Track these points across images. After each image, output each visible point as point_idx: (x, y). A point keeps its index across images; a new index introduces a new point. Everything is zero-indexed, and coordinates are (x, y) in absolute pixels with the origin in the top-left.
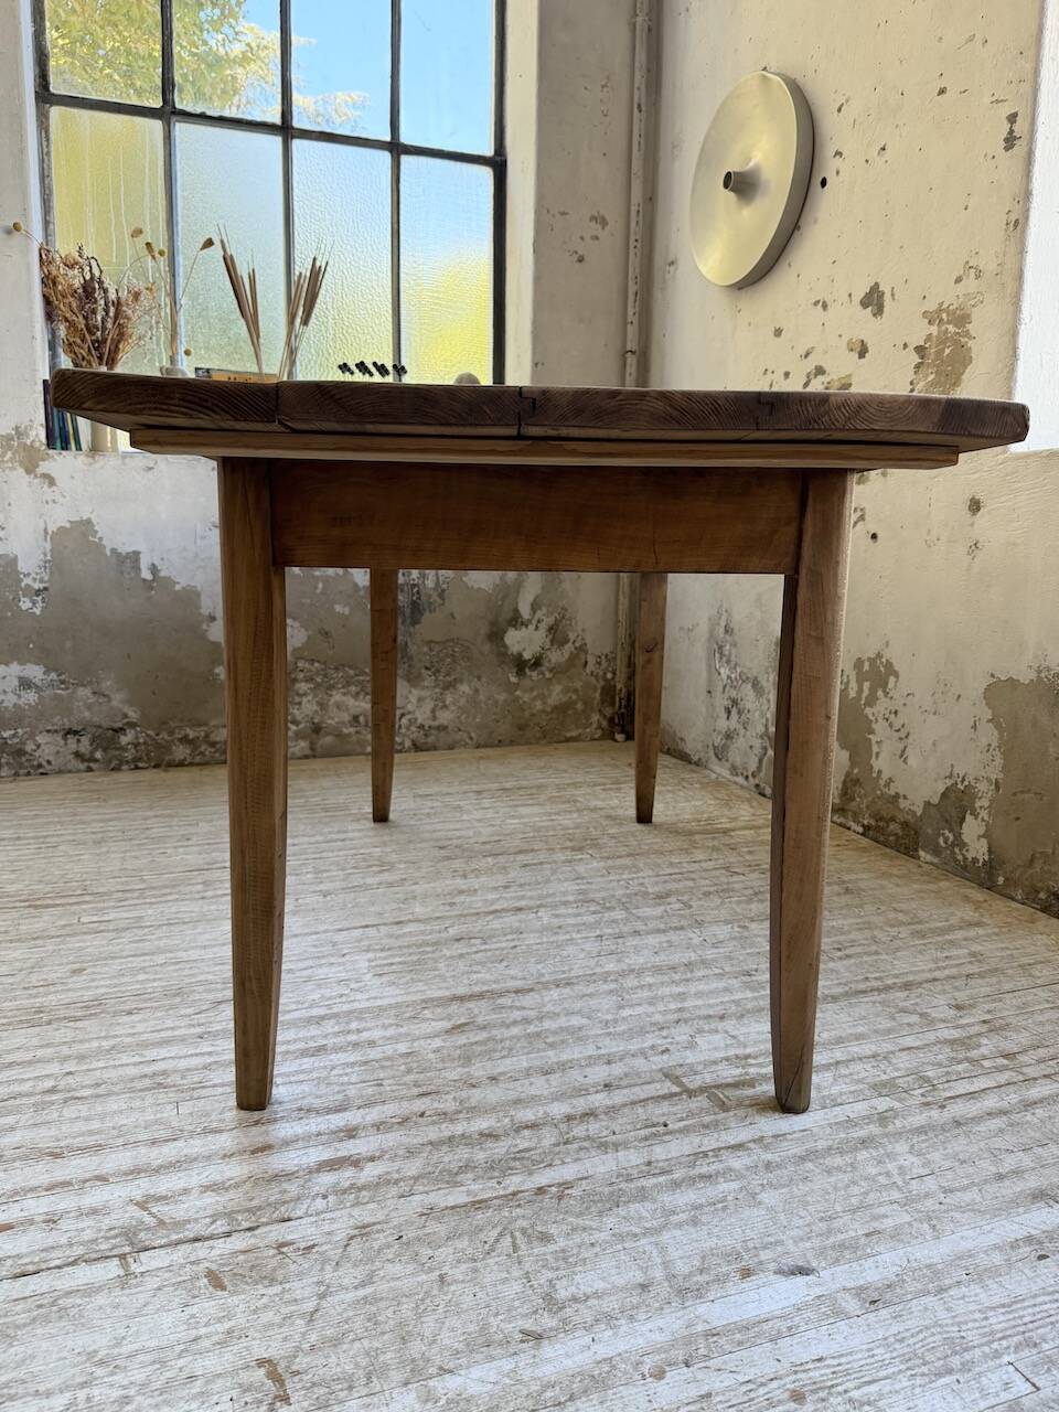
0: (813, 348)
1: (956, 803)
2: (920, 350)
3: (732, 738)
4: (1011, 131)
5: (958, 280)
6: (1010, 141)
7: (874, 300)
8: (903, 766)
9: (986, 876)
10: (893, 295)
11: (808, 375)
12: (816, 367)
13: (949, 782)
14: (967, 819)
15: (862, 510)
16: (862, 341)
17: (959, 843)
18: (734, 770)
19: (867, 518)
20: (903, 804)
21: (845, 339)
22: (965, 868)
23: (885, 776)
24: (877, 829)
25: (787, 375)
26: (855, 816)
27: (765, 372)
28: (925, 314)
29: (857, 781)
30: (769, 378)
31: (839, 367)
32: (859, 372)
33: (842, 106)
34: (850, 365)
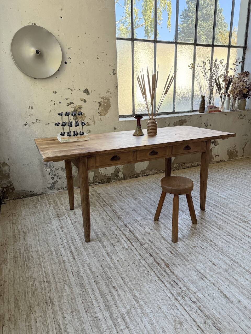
0: (69, 98)
1: (117, 171)
2: (99, 103)
3: (56, 183)
4: (114, 72)
5: (107, 93)
6: (114, 73)
7: (86, 91)
8: (106, 170)
9: (124, 178)
10: (92, 92)
11: (68, 104)
12: (71, 102)
13: (115, 169)
14: (119, 172)
15: (90, 130)
16: (84, 99)
17: (119, 176)
18: (58, 189)
19: (91, 132)
20: (107, 176)
21: (79, 98)
22: (120, 179)
23: (103, 173)
24: (101, 182)
25: (60, 103)
26: (96, 182)
27: (51, 101)
28: (100, 97)
29: (97, 176)
30: (53, 103)
31: (78, 103)
32: (84, 105)
33: (70, 48)
34: (81, 103)
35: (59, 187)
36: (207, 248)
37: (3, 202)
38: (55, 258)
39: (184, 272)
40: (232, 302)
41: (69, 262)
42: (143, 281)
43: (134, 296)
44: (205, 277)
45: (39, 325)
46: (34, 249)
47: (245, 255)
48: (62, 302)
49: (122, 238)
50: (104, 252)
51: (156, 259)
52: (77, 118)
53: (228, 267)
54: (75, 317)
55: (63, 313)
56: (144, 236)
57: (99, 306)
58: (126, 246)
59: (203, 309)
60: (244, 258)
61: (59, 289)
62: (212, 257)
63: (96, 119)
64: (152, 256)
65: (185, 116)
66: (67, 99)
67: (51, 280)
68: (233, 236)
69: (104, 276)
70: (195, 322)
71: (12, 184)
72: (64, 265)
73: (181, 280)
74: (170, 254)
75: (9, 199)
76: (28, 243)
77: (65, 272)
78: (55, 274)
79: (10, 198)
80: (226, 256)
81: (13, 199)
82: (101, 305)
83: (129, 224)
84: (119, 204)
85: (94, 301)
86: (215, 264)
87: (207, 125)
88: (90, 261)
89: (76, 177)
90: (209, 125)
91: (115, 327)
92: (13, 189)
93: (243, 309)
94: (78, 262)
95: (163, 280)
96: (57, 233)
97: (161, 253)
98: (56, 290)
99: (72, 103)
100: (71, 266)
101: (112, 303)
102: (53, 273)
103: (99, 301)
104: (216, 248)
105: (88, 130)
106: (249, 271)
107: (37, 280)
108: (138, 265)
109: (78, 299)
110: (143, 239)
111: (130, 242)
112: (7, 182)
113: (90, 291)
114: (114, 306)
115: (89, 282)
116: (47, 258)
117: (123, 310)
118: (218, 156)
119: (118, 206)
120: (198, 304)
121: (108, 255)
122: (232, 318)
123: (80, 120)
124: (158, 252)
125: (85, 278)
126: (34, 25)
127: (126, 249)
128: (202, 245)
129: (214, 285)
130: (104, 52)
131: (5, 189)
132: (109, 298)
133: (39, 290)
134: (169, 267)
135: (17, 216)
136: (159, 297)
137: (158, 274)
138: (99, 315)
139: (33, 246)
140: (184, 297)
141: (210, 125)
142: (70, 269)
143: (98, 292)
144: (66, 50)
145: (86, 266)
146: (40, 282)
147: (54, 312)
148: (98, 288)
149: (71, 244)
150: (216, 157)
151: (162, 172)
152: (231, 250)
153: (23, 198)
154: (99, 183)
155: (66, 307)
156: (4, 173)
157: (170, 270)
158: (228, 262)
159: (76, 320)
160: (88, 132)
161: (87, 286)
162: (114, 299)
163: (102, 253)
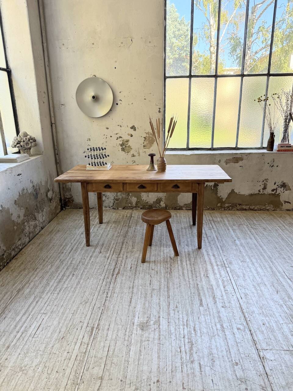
0: (118, 133)
1: (159, 200)
2: (144, 138)
4: (159, 110)
6: (159, 112)
7: (133, 128)
8: (148, 197)
10: (138, 128)
11: (117, 138)
13: (157, 198)
14: (161, 202)
16: (131, 134)
17: (160, 205)
20: (149, 203)
21: (127, 133)
23: (145, 200)
24: (143, 208)
25: (111, 137)
26: (138, 207)
27: (104, 135)
28: (145, 133)
29: (139, 202)
30: (105, 136)
31: (126, 137)
32: (131, 139)
33: (121, 92)
34: (129, 138)
35: (106, 205)
36: (161, 273)
37: (64, 209)
38: (60, 250)
39: (124, 280)
40: (129, 306)
41: (65, 254)
42: (93, 277)
43: (79, 282)
44: (133, 288)
45: (22, 277)
46: (54, 242)
47: (183, 286)
48: (41, 272)
49: (111, 250)
50: (91, 255)
51: (116, 268)
52: (124, 150)
53: (158, 288)
54: (40, 280)
55: (35, 277)
56: (127, 253)
57: (56, 280)
58: (108, 255)
59: (107, 302)
60: (179, 288)
61: (46, 265)
62: (156, 279)
63: (141, 151)
64: (115, 266)
65: (241, 153)
66: (116, 134)
67: (47, 260)
68: (194, 273)
69: (75, 267)
70: (95, 305)
71: (72, 196)
72: (61, 254)
73: (116, 284)
74: (130, 268)
75: (69, 208)
76: (54, 237)
77: (57, 258)
78: (51, 257)
79: (71, 207)
80: (167, 282)
81: (73, 208)
82: (57, 280)
83: (126, 242)
84: (136, 228)
85: (56, 277)
86: (151, 284)
87: (272, 166)
88: (76, 257)
89: (121, 199)
90: (275, 165)
91: (53, 291)
92: (73, 201)
93: (131, 311)
94: (70, 255)
95: (105, 280)
96: (75, 236)
97: (125, 266)
98: (44, 265)
99: (120, 137)
100: (63, 257)
101: (64, 280)
102: (50, 257)
103: (58, 277)
104: (167, 275)
105: (133, 161)
106: (169, 296)
107: (40, 257)
108: (101, 267)
109: (50, 273)
110: (123, 255)
111: (113, 254)
112: (69, 194)
113: (59, 272)
114: (63, 282)
115: (64, 267)
116: (55, 248)
117: (65, 286)
118: (290, 203)
119: (135, 229)
120: (108, 298)
121: (91, 257)
122: (118, 312)
123: (127, 152)
124: (123, 265)
125: (64, 265)
126: (94, 76)
127: (106, 257)
128: (160, 270)
129: (132, 294)
130: (151, 93)
131: (67, 200)
132: (65, 278)
133: (36, 263)
134: (119, 275)
135: (64, 220)
136: (92, 287)
137: (107, 276)
138: (51, 284)
139: (56, 240)
140: (105, 292)
141: (277, 166)
142: (61, 258)
143: (63, 273)
144: (118, 94)
145: (71, 259)
146: (40, 259)
147: (33, 274)
148: (65, 272)
149: (77, 244)
150: (286, 203)
151: (210, 209)
152: (176, 281)
153: (79, 209)
154: (141, 208)
155: (40, 275)
156: (67, 187)
157: (116, 276)
158: (162, 286)
159: (39, 281)
160: (133, 162)
161: (60, 269)
162: (66, 280)
163: (89, 254)
